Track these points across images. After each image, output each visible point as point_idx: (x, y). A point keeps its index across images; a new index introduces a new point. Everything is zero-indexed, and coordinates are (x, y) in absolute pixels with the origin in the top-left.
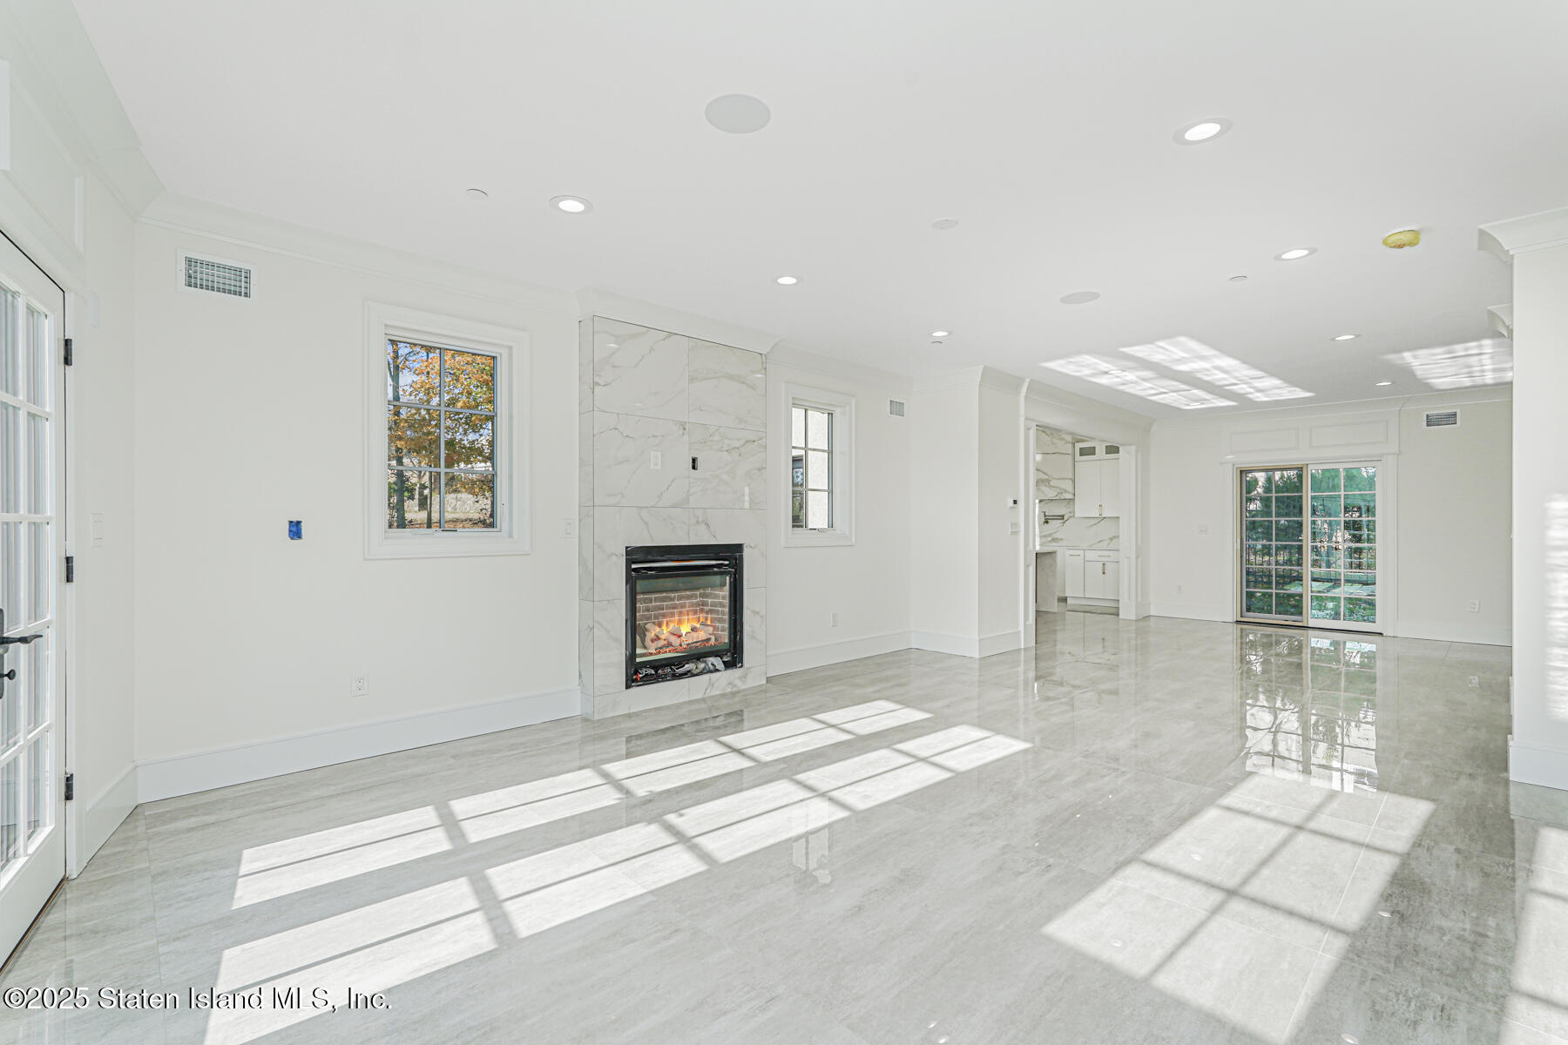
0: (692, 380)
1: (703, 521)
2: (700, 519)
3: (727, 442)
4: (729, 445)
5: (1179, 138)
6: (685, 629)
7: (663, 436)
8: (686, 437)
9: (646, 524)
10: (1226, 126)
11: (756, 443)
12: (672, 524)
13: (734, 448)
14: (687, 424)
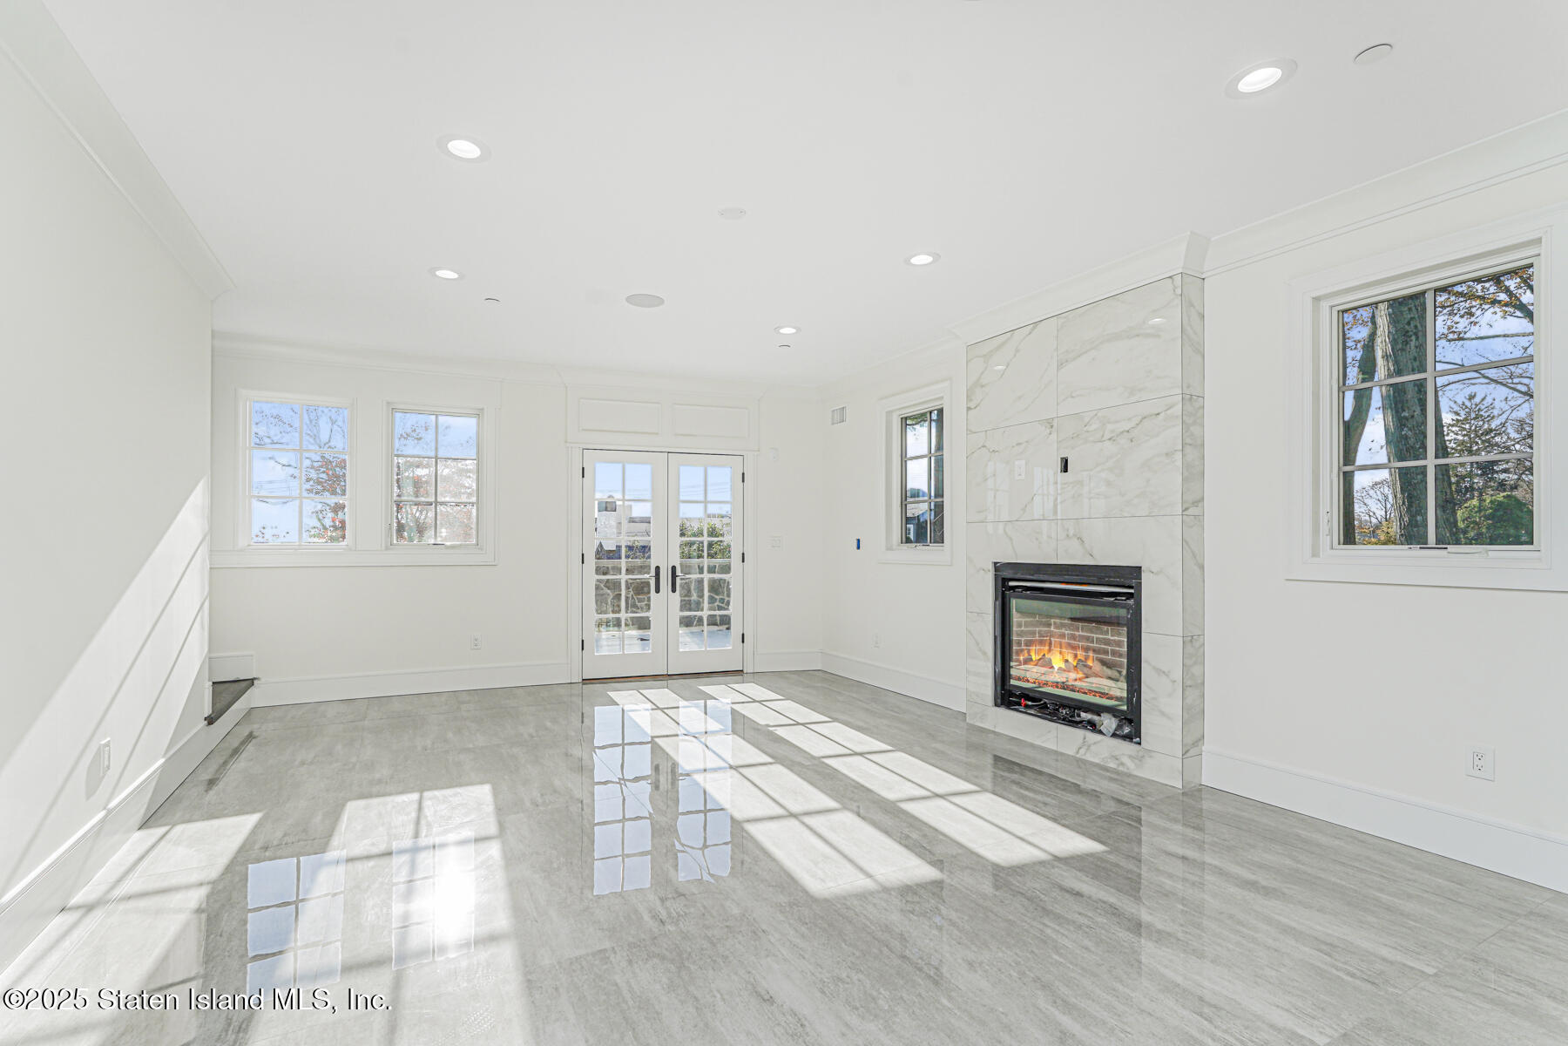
0: (1060, 365)
1: (1074, 535)
2: (1071, 533)
3: (1110, 427)
4: (1112, 431)
5: (462, 277)
6: (1057, 662)
7: (1027, 442)
8: (1054, 436)
9: (1011, 539)
10: (432, 271)
11: (1161, 417)
12: (1037, 539)
13: (1122, 432)
14: (1056, 420)
